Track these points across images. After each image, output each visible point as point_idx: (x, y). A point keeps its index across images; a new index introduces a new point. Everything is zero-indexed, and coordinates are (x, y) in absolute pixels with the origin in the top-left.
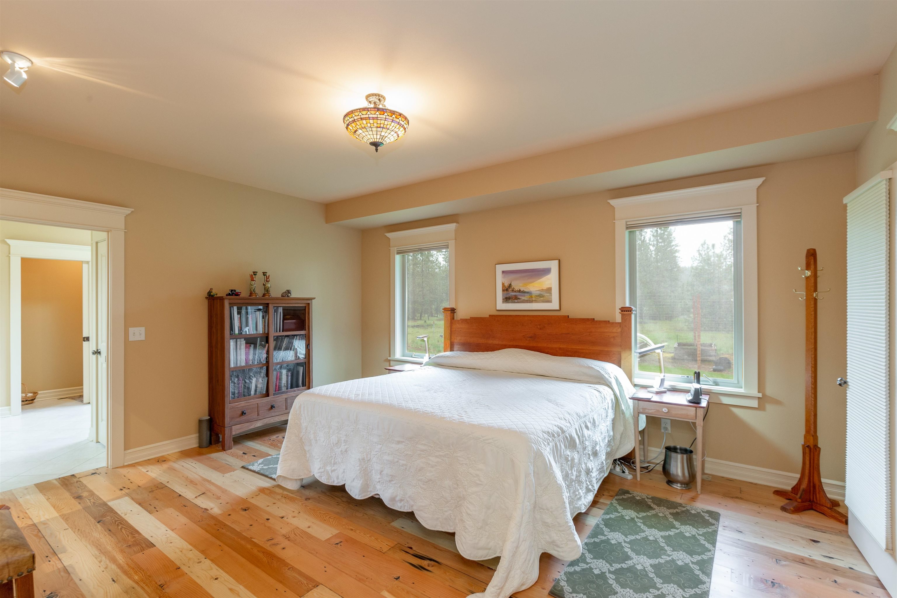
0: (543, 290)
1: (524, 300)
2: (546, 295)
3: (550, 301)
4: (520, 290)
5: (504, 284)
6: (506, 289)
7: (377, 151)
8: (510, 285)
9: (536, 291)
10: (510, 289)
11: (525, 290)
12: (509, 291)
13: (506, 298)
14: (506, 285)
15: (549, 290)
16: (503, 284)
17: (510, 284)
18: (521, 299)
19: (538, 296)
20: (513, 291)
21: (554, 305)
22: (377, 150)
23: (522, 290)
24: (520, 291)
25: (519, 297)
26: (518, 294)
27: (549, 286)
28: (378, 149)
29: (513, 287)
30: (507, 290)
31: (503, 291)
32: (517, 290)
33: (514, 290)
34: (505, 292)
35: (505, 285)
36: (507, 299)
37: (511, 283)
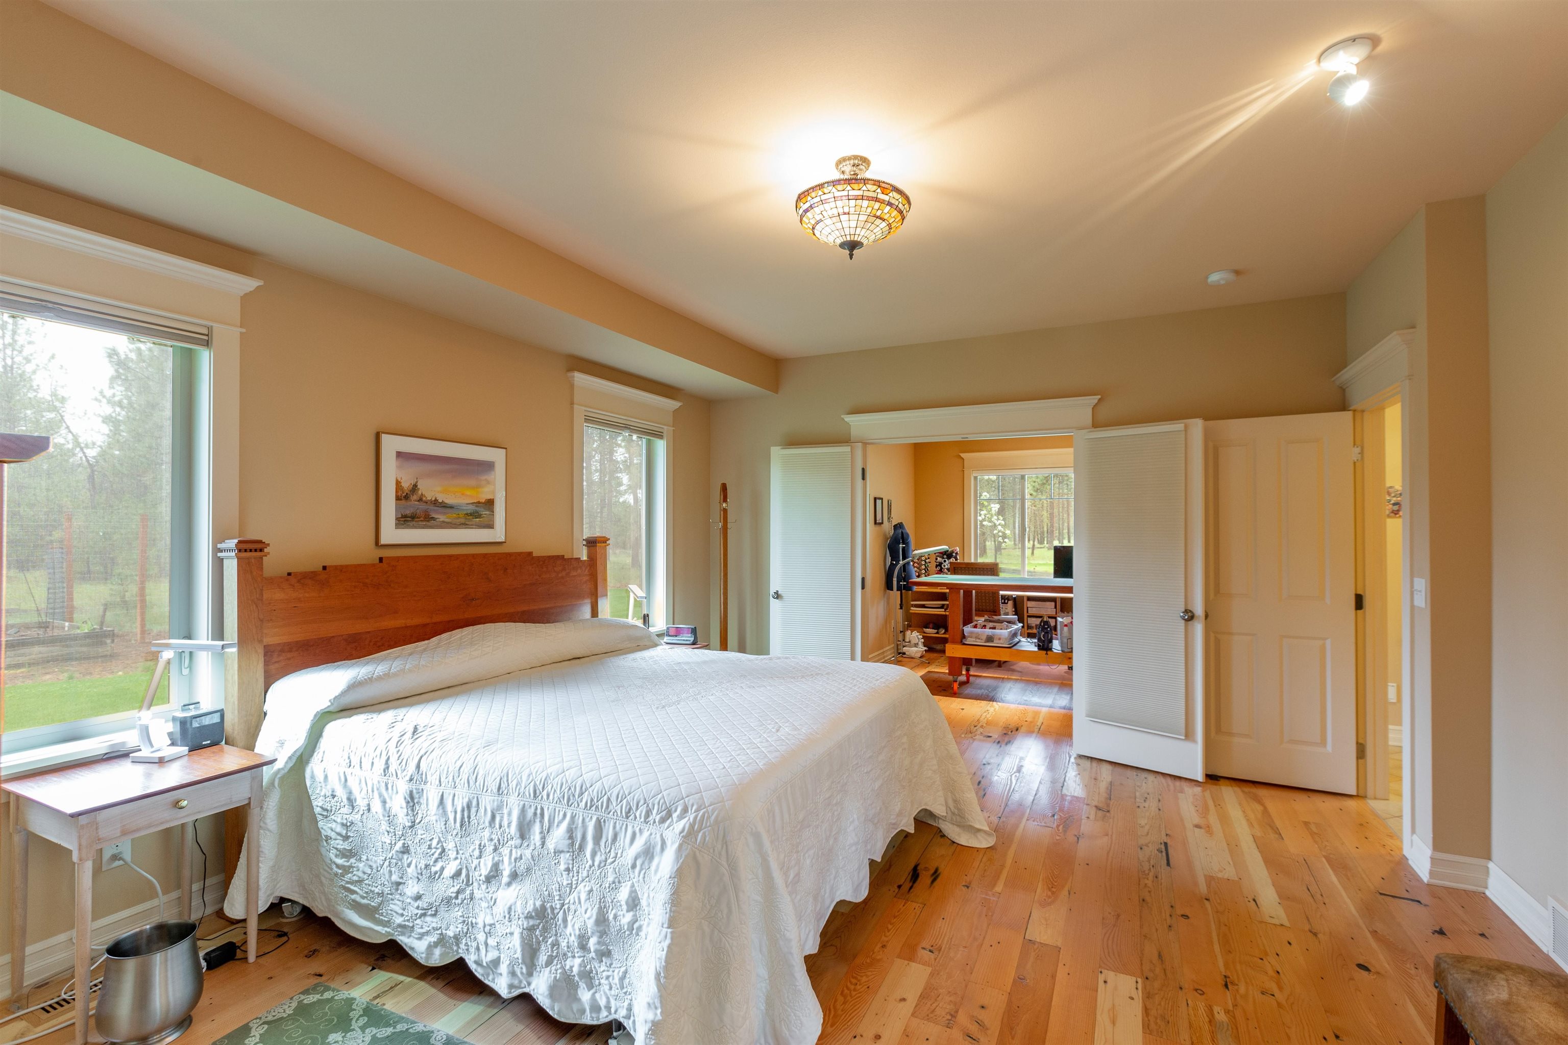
0: (479, 503)
1: (443, 522)
2: (484, 513)
3: (490, 526)
4: (436, 500)
5: (400, 483)
6: (402, 496)
7: (851, 258)
8: (415, 488)
9: (467, 504)
10: (415, 497)
11: (446, 501)
12: (411, 501)
13: (404, 516)
14: (406, 485)
15: (490, 503)
16: (398, 483)
17: (415, 486)
18: (438, 520)
19: (471, 514)
20: (420, 500)
21: (498, 534)
22: (851, 256)
23: (440, 501)
24: (435, 502)
25: (434, 516)
26: (432, 507)
27: (489, 497)
28: (853, 254)
29: (420, 492)
30: (407, 497)
31: (398, 498)
32: (429, 498)
33: (424, 499)
34: (403, 502)
35: (403, 484)
36: (404, 520)
37: (417, 482)
